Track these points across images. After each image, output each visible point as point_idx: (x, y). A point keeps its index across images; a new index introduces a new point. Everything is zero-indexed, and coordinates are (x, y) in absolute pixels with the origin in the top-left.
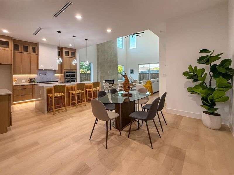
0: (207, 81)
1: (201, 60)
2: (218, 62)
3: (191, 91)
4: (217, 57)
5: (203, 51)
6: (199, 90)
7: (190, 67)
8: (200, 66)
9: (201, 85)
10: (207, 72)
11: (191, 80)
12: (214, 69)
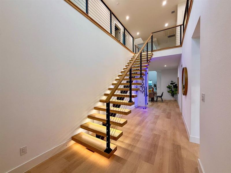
0: (172, 89)
1: (171, 84)
2: (174, 84)
3: (169, 92)
4: (174, 83)
5: (171, 81)
6: (171, 92)
7: (169, 85)
8: (171, 85)
9: (171, 90)
10: (172, 86)
11: (168, 89)
12: (174, 86)
